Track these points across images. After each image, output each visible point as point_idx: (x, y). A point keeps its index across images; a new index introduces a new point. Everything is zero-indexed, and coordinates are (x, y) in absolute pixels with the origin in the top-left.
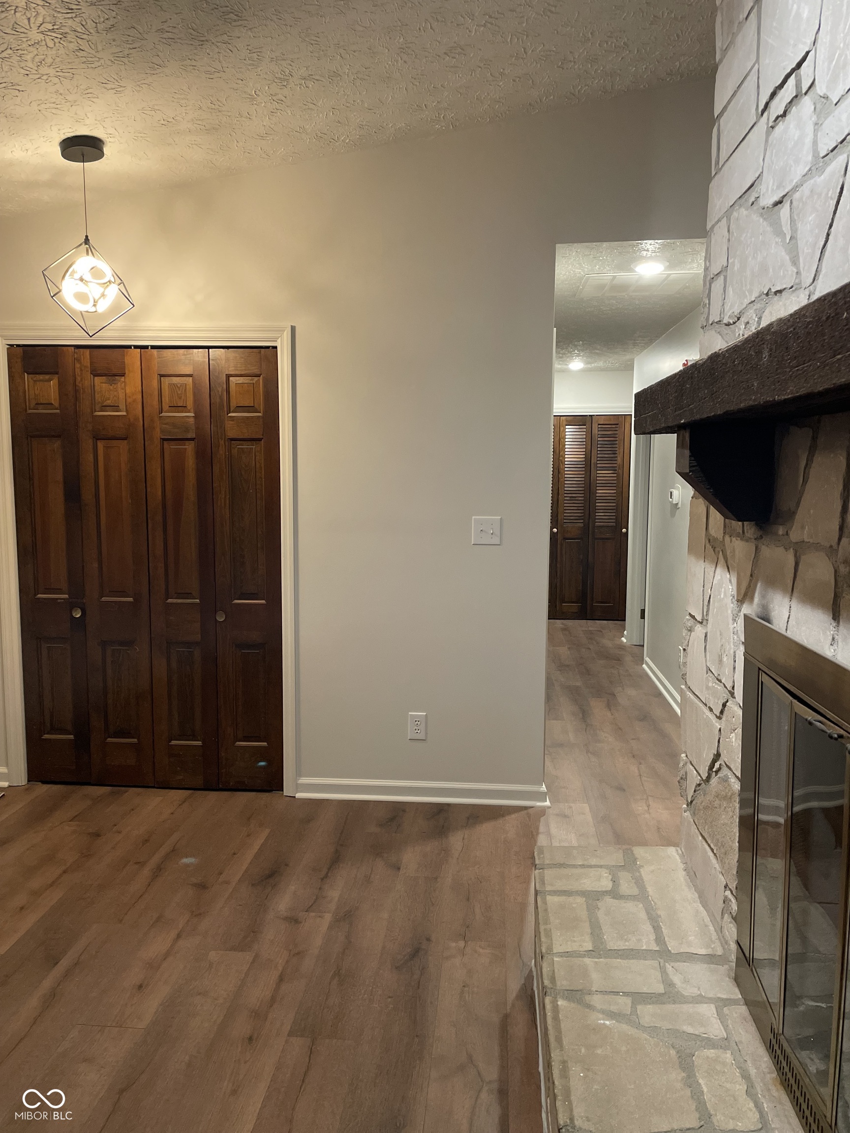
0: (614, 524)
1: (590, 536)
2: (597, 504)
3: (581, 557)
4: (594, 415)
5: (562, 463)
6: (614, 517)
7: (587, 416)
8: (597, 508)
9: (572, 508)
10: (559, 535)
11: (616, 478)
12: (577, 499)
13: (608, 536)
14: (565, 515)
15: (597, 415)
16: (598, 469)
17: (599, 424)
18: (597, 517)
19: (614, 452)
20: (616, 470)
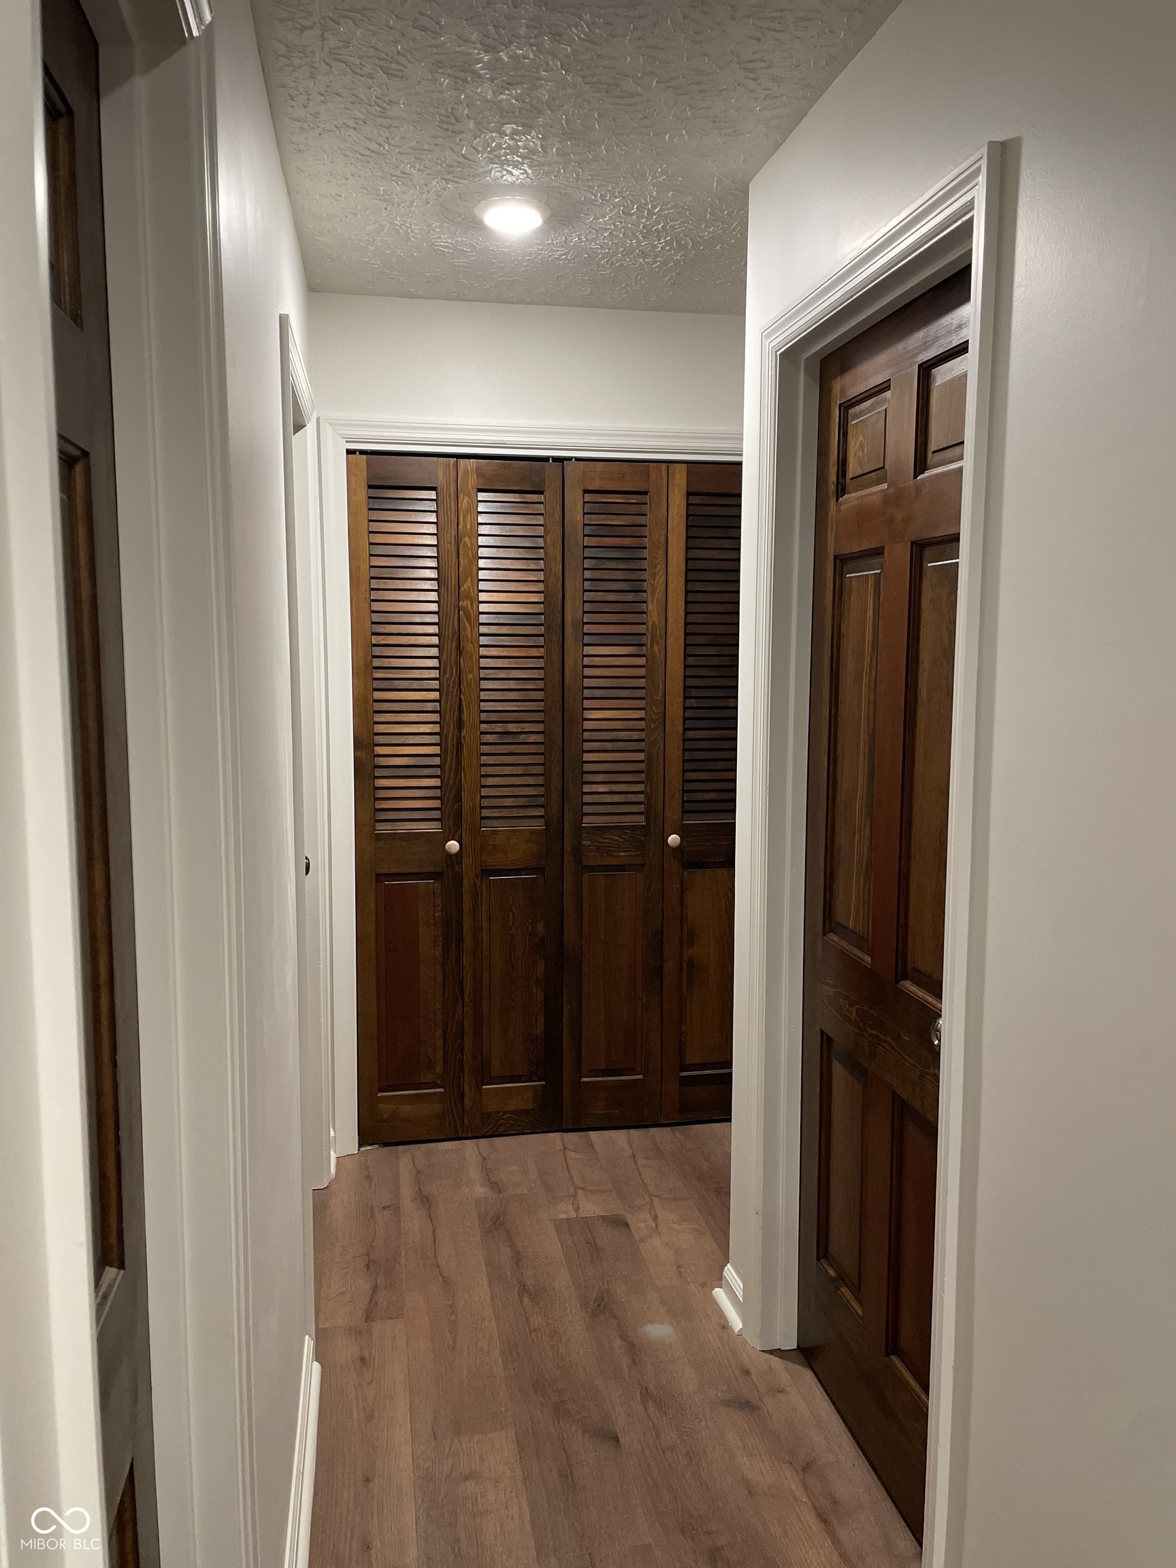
0: (641, 820)
1: (568, 859)
2: (587, 757)
3: (541, 927)
4: (570, 459)
5: (469, 621)
6: (641, 797)
7: (546, 459)
8: (587, 767)
9: (508, 770)
10: (467, 861)
11: (642, 672)
12: (522, 738)
13: (623, 856)
14: (484, 792)
15: (578, 459)
16: (587, 639)
17: (586, 491)
18: (587, 799)
19: (635, 585)
20: (643, 645)
